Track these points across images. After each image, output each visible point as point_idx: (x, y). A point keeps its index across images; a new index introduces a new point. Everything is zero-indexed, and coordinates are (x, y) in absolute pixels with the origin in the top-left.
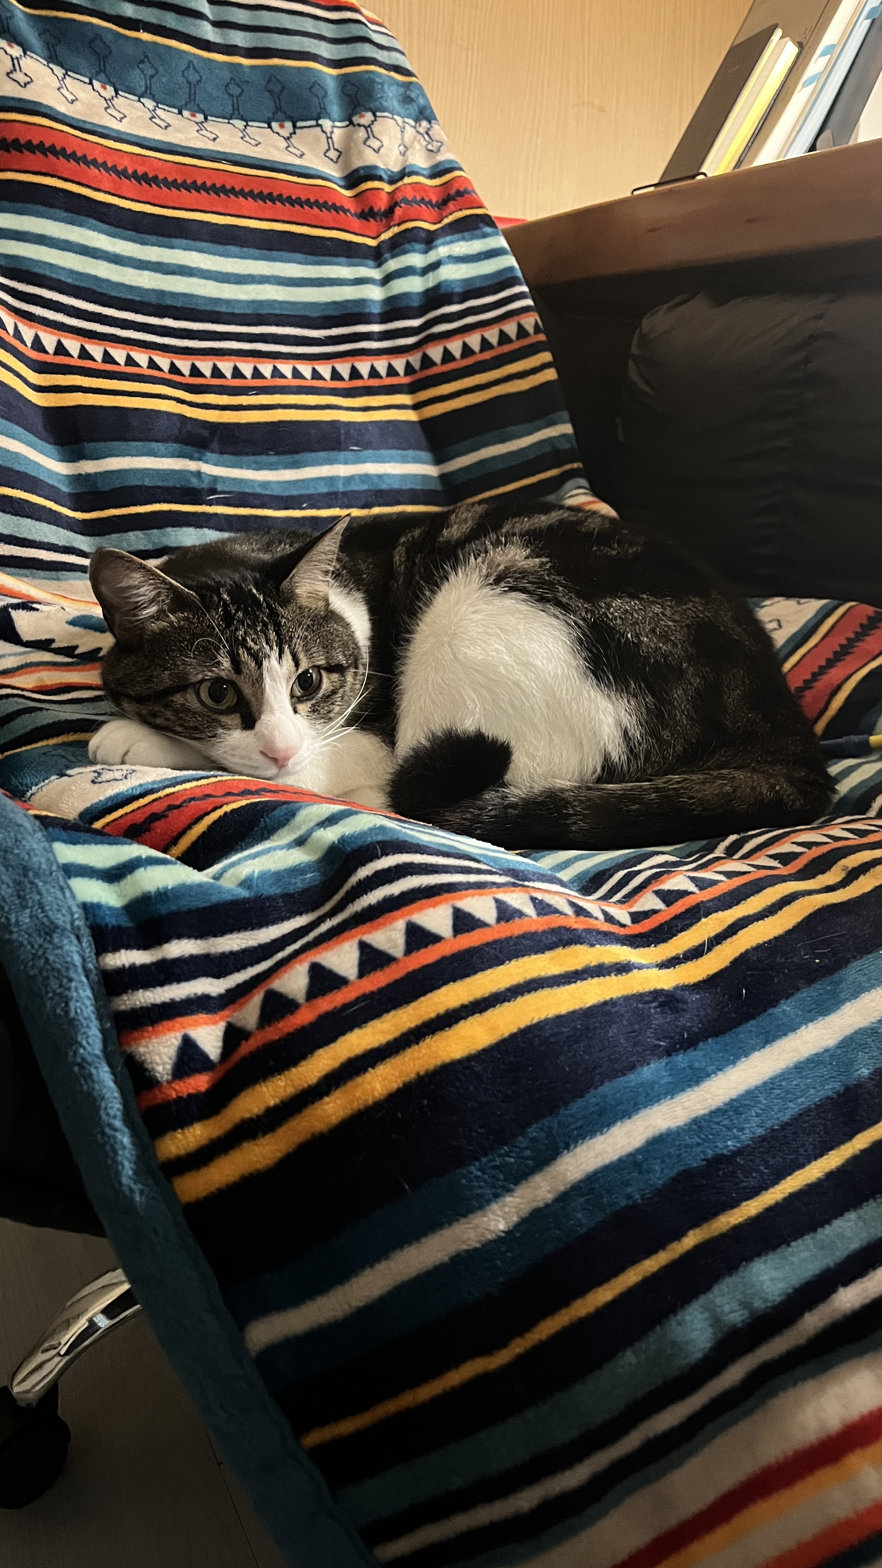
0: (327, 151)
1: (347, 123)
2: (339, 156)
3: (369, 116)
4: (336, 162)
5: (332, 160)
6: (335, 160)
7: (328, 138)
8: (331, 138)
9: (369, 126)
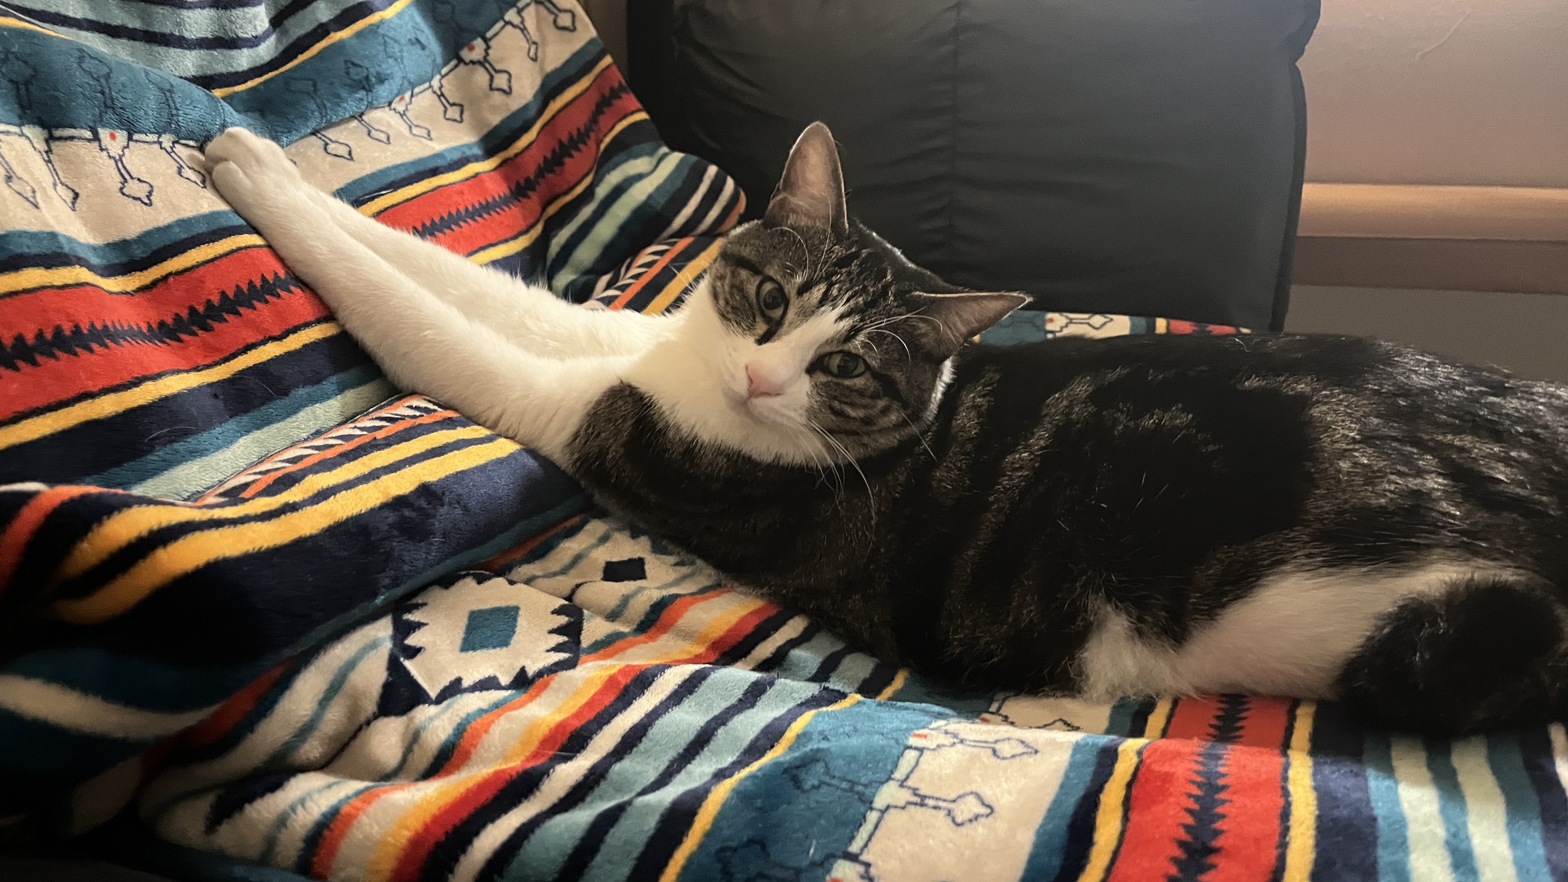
0: (445, 112)
1: (453, 63)
2: (462, 112)
3: (479, 43)
4: (461, 121)
5: (455, 120)
6: (459, 119)
7: (439, 96)
8: (442, 95)
9: (485, 58)
